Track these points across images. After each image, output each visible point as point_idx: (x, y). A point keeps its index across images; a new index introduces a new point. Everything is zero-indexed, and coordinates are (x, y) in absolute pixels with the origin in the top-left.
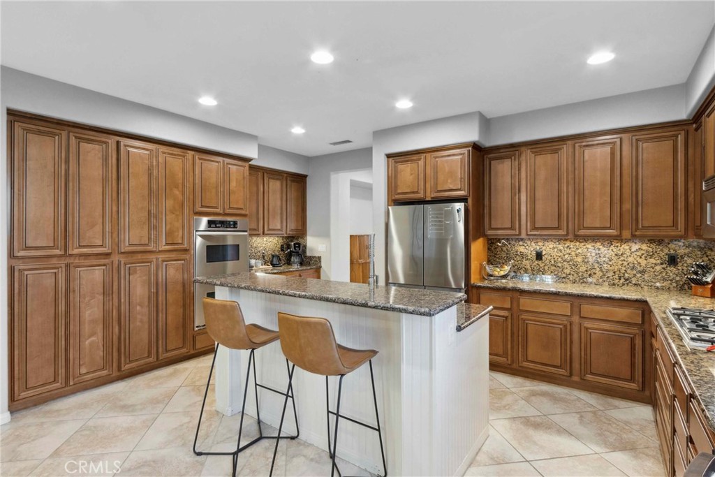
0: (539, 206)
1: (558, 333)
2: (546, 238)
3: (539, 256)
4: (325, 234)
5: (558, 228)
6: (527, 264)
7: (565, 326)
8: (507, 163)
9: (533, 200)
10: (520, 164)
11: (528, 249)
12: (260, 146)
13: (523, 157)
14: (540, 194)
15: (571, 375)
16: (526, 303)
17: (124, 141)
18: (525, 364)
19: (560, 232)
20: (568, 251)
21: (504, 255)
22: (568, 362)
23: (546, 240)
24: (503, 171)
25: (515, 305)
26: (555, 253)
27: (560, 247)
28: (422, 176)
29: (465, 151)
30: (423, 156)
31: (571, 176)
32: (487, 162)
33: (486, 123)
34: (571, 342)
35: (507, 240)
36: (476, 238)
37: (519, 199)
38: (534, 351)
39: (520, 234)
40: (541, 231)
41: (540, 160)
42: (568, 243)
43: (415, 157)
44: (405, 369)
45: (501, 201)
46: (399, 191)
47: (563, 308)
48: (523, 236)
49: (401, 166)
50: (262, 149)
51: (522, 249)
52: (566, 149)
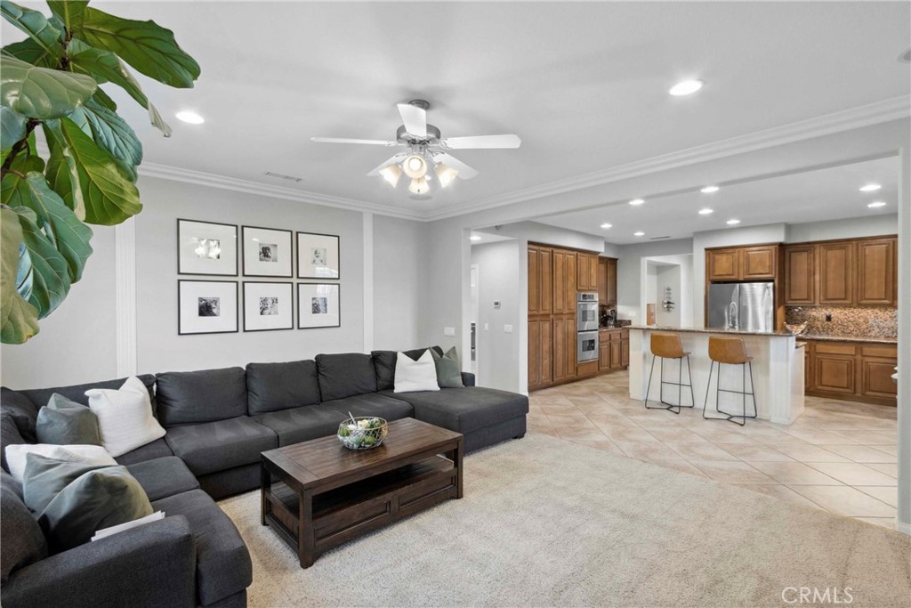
0: (830, 283)
1: (846, 366)
2: (834, 306)
3: (829, 318)
4: (636, 303)
5: (845, 299)
6: (819, 324)
7: (851, 361)
8: (804, 255)
9: (825, 280)
10: (814, 255)
11: (820, 314)
12: (605, 243)
13: (817, 251)
14: (831, 276)
15: (855, 393)
16: (821, 348)
17: (555, 250)
18: (820, 387)
19: (847, 302)
20: (852, 314)
21: (799, 318)
22: (852, 385)
23: (835, 307)
24: (801, 262)
25: (812, 349)
26: (842, 317)
27: (846, 312)
28: (736, 264)
29: (773, 248)
30: (737, 250)
31: (855, 265)
32: (787, 254)
33: (789, 228)
34: (855, 372)
35: (802, 307)
36: (779, 306)
37: (814, 279)
38: (826, 379)
39: (814, 303)
40: (831, 302)
41: (831, 254)
42: (852, 310)
43: (731, 251)
44: (772, 364)
45: (799, 279)
46: (716, 273)
47: (850, 350)
48: (817, 304)
49: (717, 257)
50: (608, 245)
51: (814, 313)
52: (851, 248)
